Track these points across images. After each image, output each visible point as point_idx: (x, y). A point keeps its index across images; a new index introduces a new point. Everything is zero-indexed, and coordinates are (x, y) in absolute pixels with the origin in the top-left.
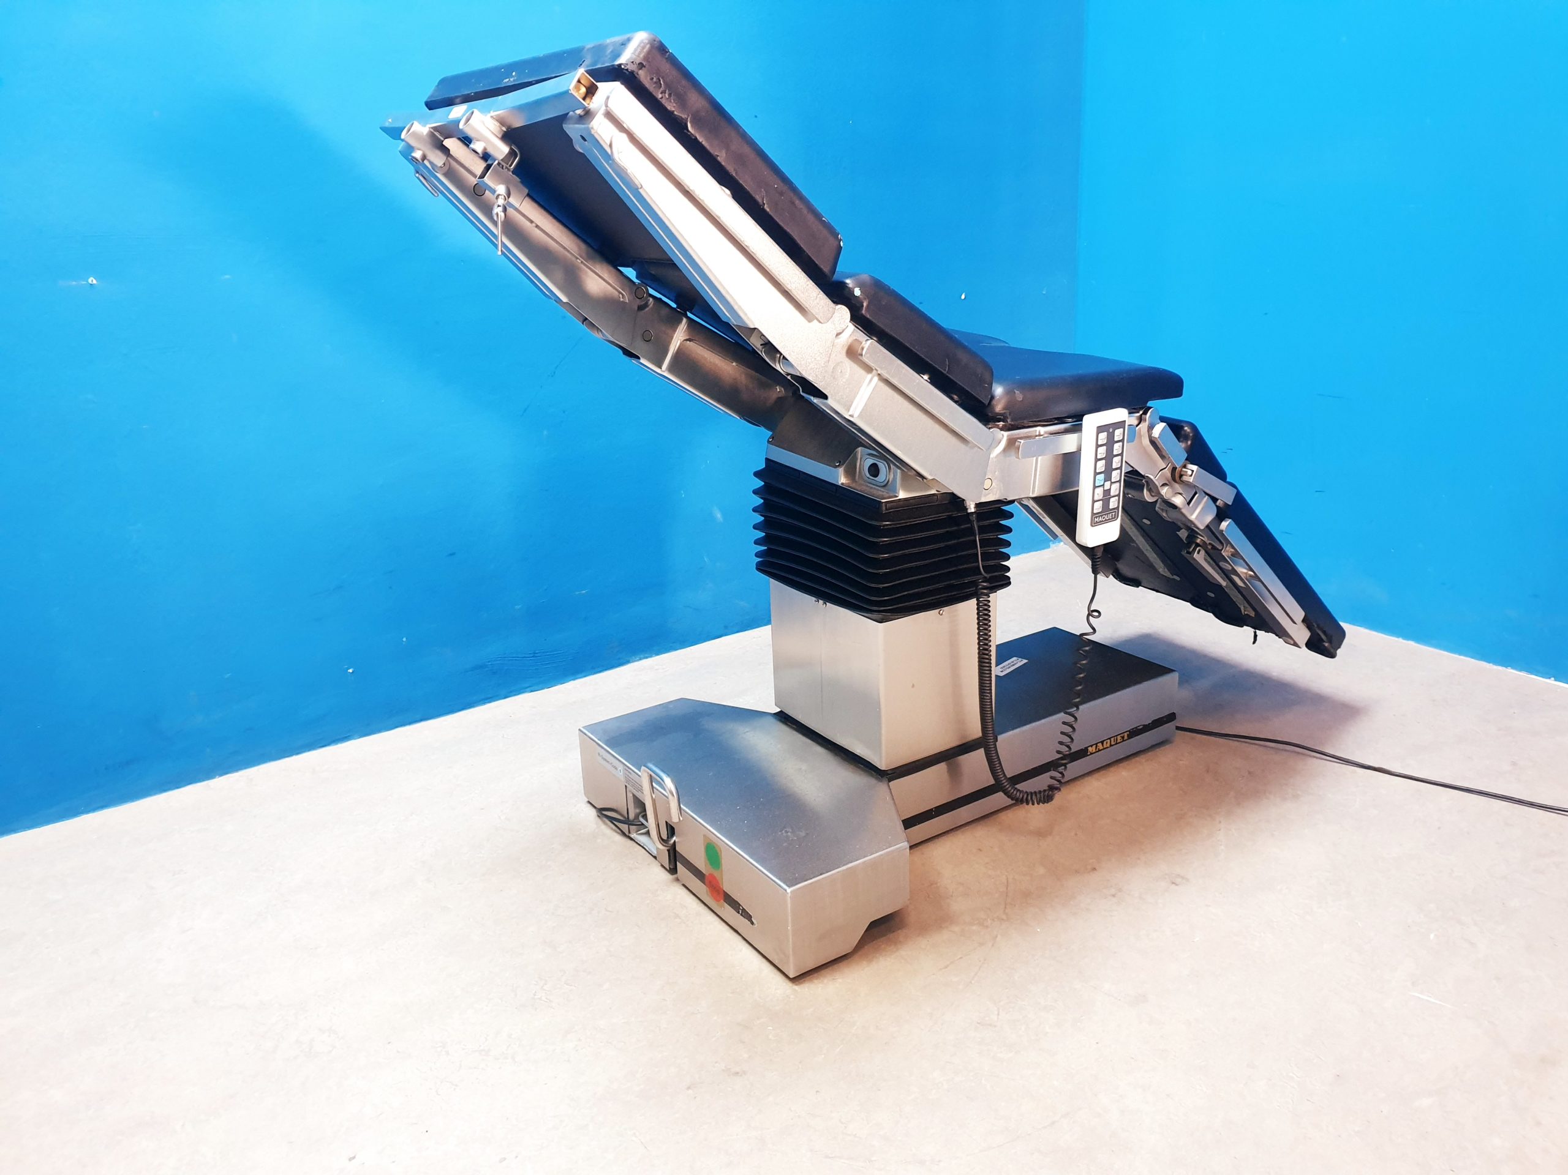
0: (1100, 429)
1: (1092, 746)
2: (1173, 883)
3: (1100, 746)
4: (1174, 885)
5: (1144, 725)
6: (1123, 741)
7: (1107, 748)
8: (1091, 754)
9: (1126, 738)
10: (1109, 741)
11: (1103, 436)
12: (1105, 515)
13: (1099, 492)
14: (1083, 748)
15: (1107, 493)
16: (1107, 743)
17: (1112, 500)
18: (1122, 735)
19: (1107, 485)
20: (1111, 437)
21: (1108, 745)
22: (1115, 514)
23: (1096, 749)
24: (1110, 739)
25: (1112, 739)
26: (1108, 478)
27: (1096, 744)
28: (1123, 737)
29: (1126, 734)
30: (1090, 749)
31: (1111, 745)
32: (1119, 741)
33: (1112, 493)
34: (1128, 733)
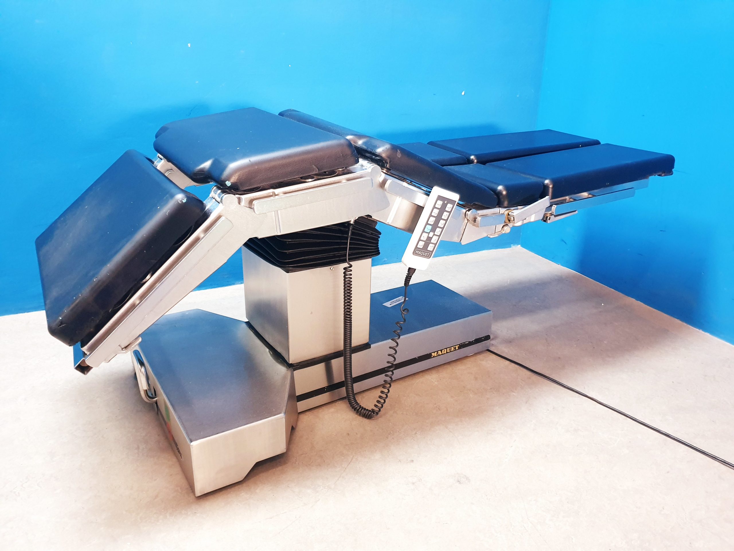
0: (440, 198)
1: (434, 352)
2: (458, 481)
3: (440, 353)
4: (458, 483)
5: (469, 342)
6: (455, 350)
7: (445, 354)
8: (434, 357)
9: (457, 348)
10: (446, 350)
11: (440, 203)
12: (424, 252)
13: (425, 237)
14: (428, 353)
15: (429, 239)
16: (444, 351)
17: (431, 245)
18: (454, 347)
19: (431, 234)
20: (444, 206)
21: (445, 352)
22: (429, 255)
23: (437, 354)
24: (446, 348)
25: (448, 349)
26: (433, 230)
27: (437, 351)
28: (455, 348)
29: (457, 347)
30: (433, 354)
31: (447, 352)
32: (452, 350)
33: (432, 241)
34: (458, 346)
